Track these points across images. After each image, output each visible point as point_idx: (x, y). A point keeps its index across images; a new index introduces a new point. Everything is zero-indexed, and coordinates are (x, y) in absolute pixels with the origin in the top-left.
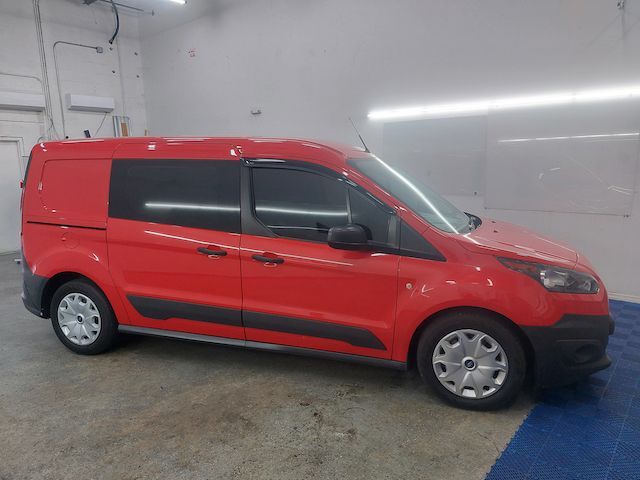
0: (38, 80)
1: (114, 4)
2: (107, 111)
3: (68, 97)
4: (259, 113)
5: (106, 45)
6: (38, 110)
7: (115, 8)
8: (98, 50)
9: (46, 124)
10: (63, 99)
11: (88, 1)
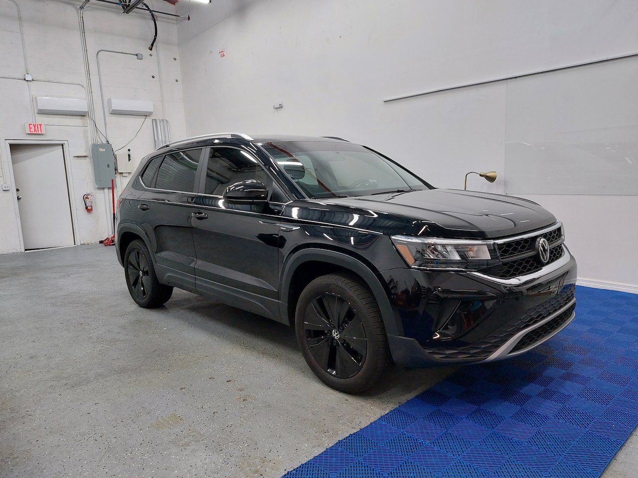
0: (82, 86)
1: (151, 11)
2: (146, 115)
3: (110, 101)
4: (281, 107)
5: (146, 52)
6: (82, 115)
7: (153, 15)
8: (139, 56)
9: (90, 128)
10: (106, 103)
11: (127, 9)
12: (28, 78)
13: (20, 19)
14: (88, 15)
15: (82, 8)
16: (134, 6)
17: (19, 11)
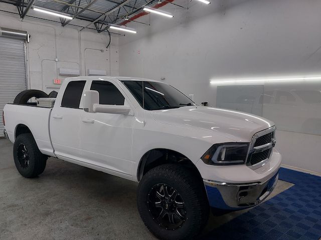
0: (78, 63)
1: (109, 33)
3: (88, 70)
4: (164, 79)
5: (105, 49)
8: (102, 51)
10: (87, 71)
11: (99, 31)
12: (57, 60)
13: (55, 35)
14: (83, 33)
15: (80, 31)
16: (103, 31)
17: (55, 32)
